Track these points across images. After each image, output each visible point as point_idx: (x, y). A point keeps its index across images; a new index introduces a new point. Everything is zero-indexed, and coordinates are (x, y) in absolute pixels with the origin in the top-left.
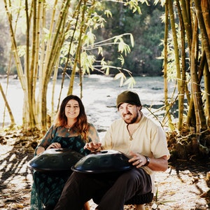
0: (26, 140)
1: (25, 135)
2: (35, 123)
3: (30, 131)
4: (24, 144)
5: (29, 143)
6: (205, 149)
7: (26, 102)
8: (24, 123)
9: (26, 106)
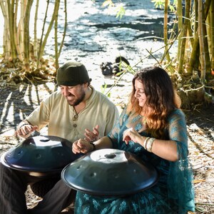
0: (8, 73)
1: (6, 67)
2: (17, 54)
3: (12, 62)
4: (5, 78)
5: (11, 76)
6: (211, 98)
7: (6, 30)
8: (5, 51)
9: (7, 34)
